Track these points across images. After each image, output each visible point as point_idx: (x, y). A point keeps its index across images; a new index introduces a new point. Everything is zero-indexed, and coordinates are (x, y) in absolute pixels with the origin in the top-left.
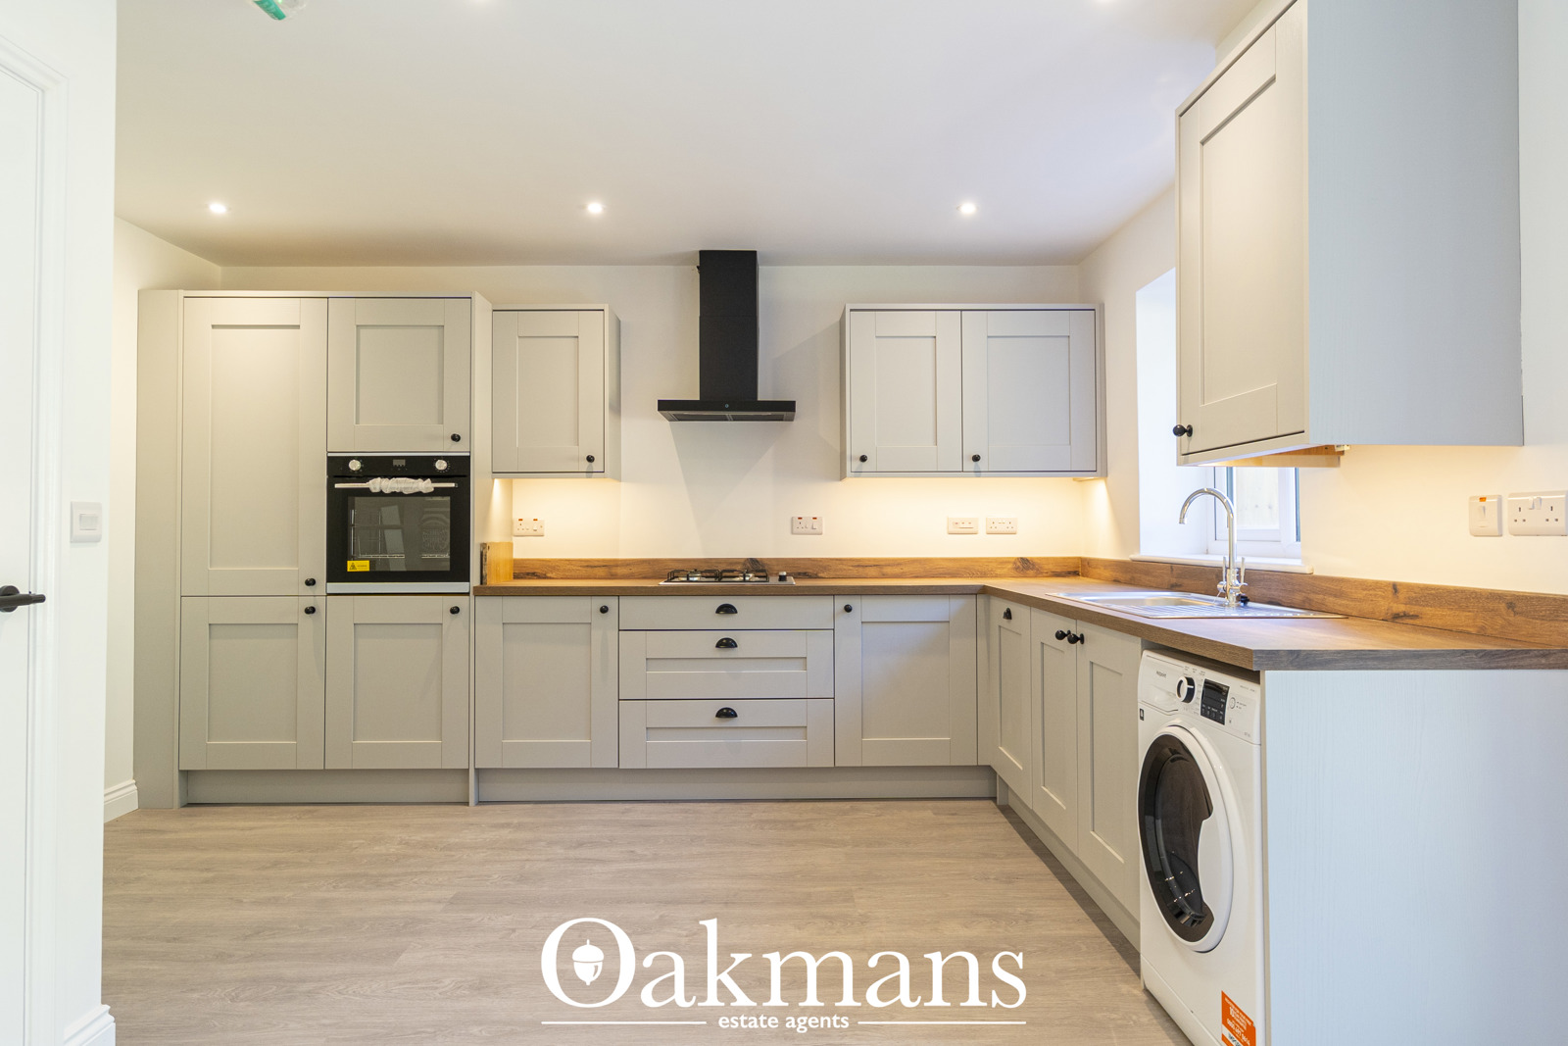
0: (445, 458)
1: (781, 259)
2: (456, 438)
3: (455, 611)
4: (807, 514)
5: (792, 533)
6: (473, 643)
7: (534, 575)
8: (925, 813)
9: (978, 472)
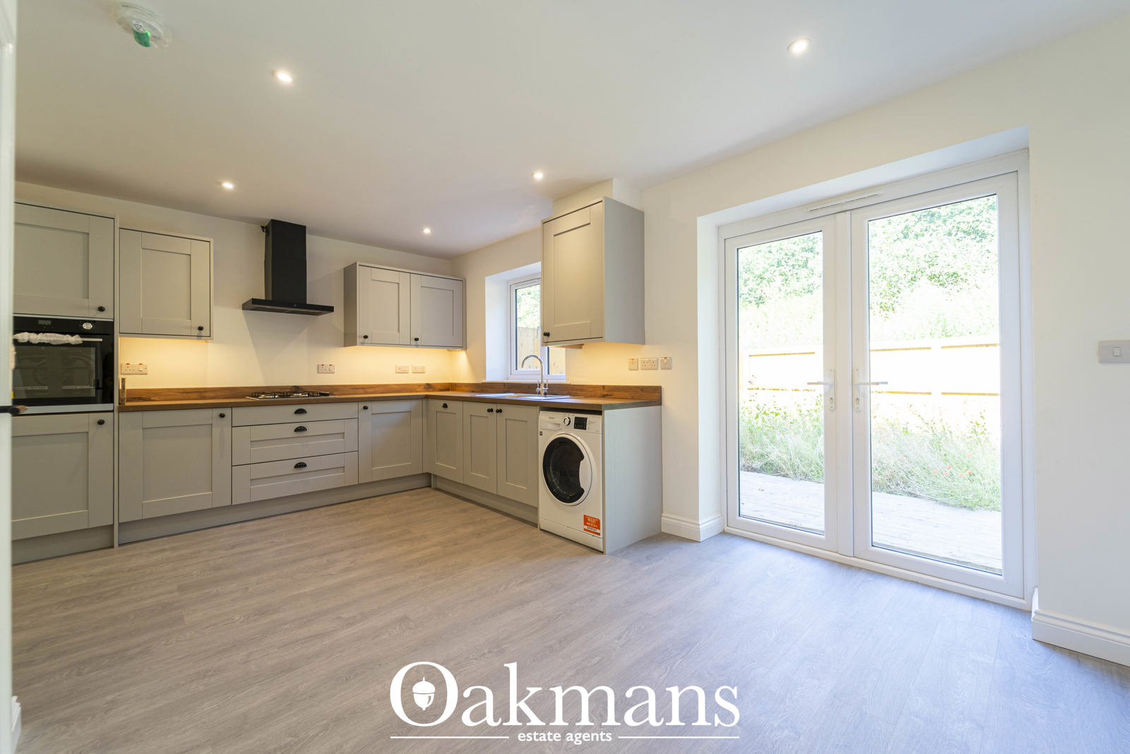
0: (93, 322)
1: (321, 232)
2: (101, 309)
3: (101, 423)
4: (327, 363)
5: (318, 372)
6: (116, 445)
7: (140, 399)
8: (406, 496)
9: (417, 346)
